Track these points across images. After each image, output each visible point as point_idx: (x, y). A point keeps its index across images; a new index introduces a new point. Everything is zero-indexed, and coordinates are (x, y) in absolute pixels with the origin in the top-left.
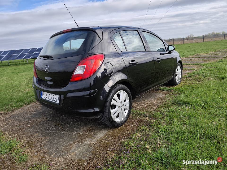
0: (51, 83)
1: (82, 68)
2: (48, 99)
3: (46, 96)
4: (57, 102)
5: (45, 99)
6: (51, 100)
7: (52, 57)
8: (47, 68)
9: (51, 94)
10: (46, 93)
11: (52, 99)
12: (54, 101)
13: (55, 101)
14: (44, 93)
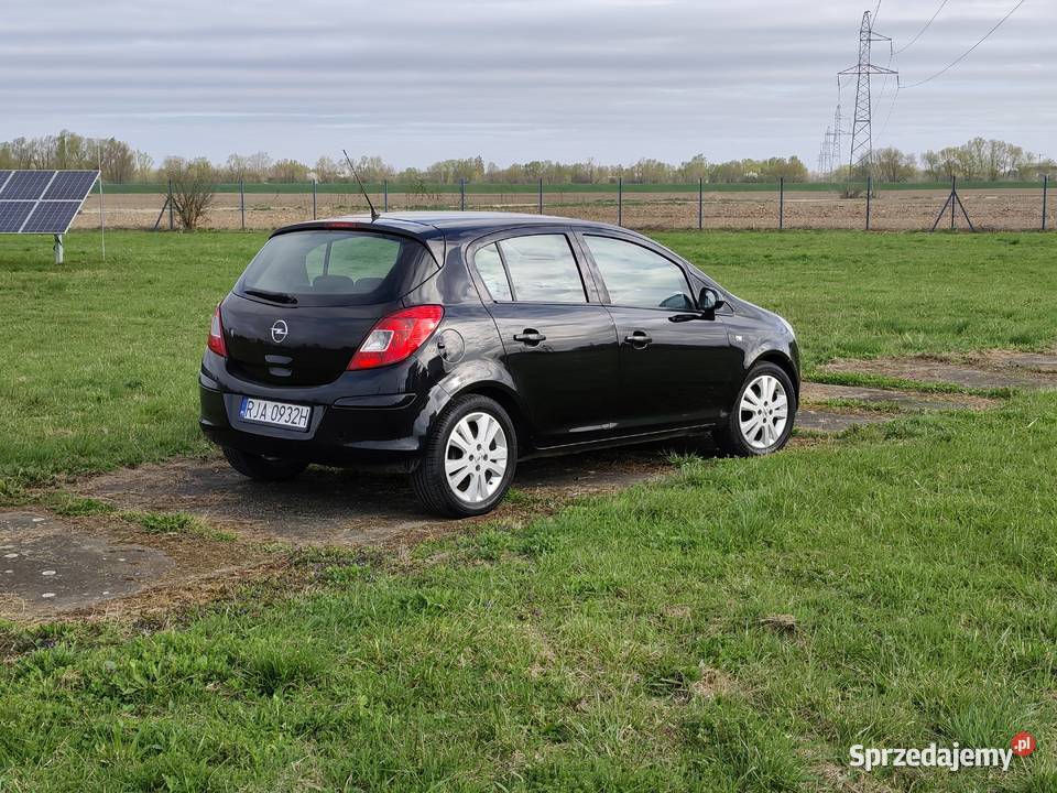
0: (285, 373)
1: (382, 337)
2: (268, 420)
3: (262, 412)
4: (302, 424)
5: (257, 418)
6: (282, 422)
7: (295, 301)
8: (279, 331)
9: (280, 405)
10: (263, 403)
11: (286, 417)
12: (289, 424)
13: (293, 422)
14: (256, 401)
